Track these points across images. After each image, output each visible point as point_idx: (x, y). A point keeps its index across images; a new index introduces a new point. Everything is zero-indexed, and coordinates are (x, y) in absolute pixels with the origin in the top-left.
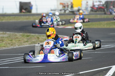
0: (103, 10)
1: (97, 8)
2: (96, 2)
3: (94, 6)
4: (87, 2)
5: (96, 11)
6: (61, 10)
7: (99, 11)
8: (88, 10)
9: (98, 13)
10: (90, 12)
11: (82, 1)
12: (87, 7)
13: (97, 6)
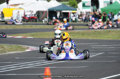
0: (35, 20)
1: (29, 18)
2: (28, 12)
3: (25, 16)
4: (19, 12)
5: (27, 22)
7: (30, 22)
9: (29, 23)
11: (13, 11)
12: (18, 16)
13: (28, 16)
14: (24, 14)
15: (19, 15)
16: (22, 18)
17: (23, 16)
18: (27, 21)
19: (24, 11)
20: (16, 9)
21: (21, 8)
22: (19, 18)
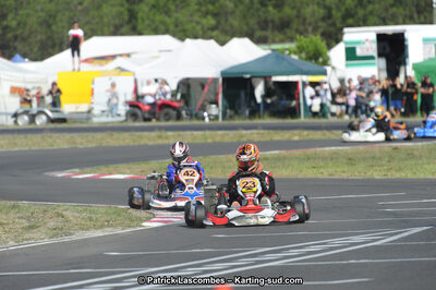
1: (153, 105)
4: (113, 85)
5: (146, 120)
6: (16, 115)
7: (158, 119)
8: (119, 115)
9: (154, 123)
10: (126, 120)
11: (93, 83)
14: (136, 90)
15: (115, 95)
16: (128, 108)
17: (131, 97)
18: (147, 116)
19: (136, 81)
20: (103, 74)
21: (122, 70)
22: (116, 105)
